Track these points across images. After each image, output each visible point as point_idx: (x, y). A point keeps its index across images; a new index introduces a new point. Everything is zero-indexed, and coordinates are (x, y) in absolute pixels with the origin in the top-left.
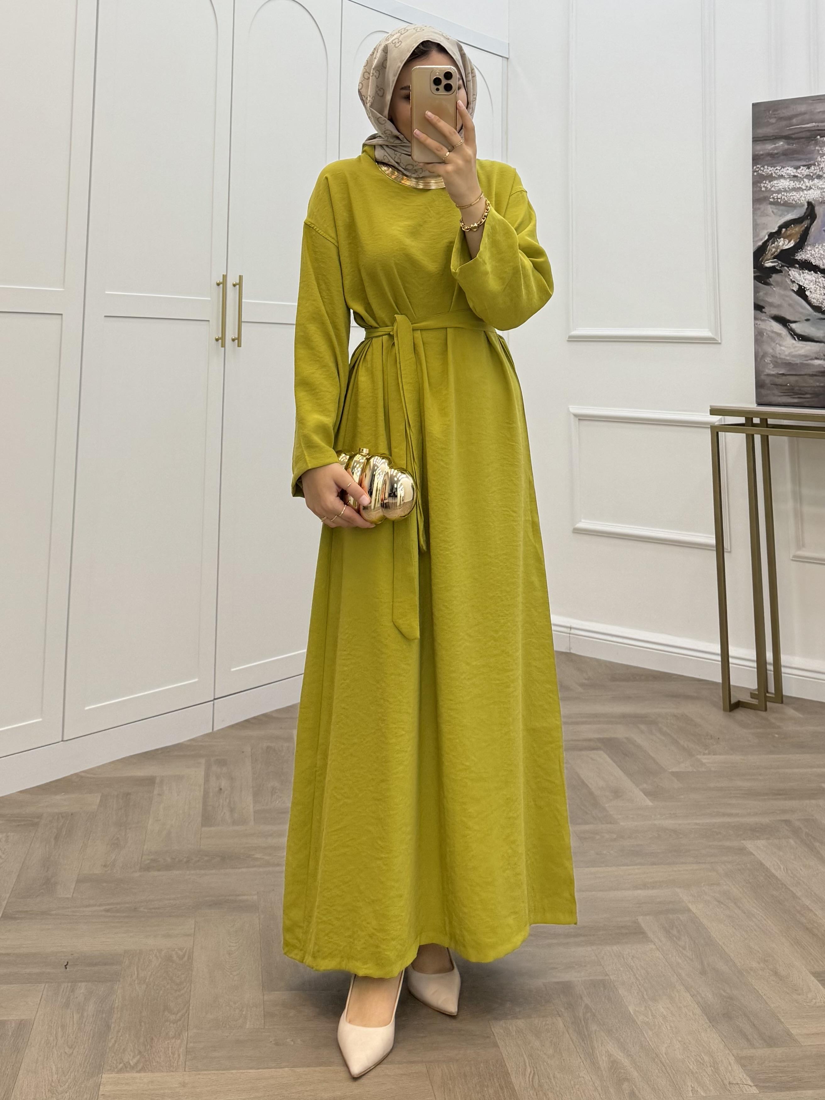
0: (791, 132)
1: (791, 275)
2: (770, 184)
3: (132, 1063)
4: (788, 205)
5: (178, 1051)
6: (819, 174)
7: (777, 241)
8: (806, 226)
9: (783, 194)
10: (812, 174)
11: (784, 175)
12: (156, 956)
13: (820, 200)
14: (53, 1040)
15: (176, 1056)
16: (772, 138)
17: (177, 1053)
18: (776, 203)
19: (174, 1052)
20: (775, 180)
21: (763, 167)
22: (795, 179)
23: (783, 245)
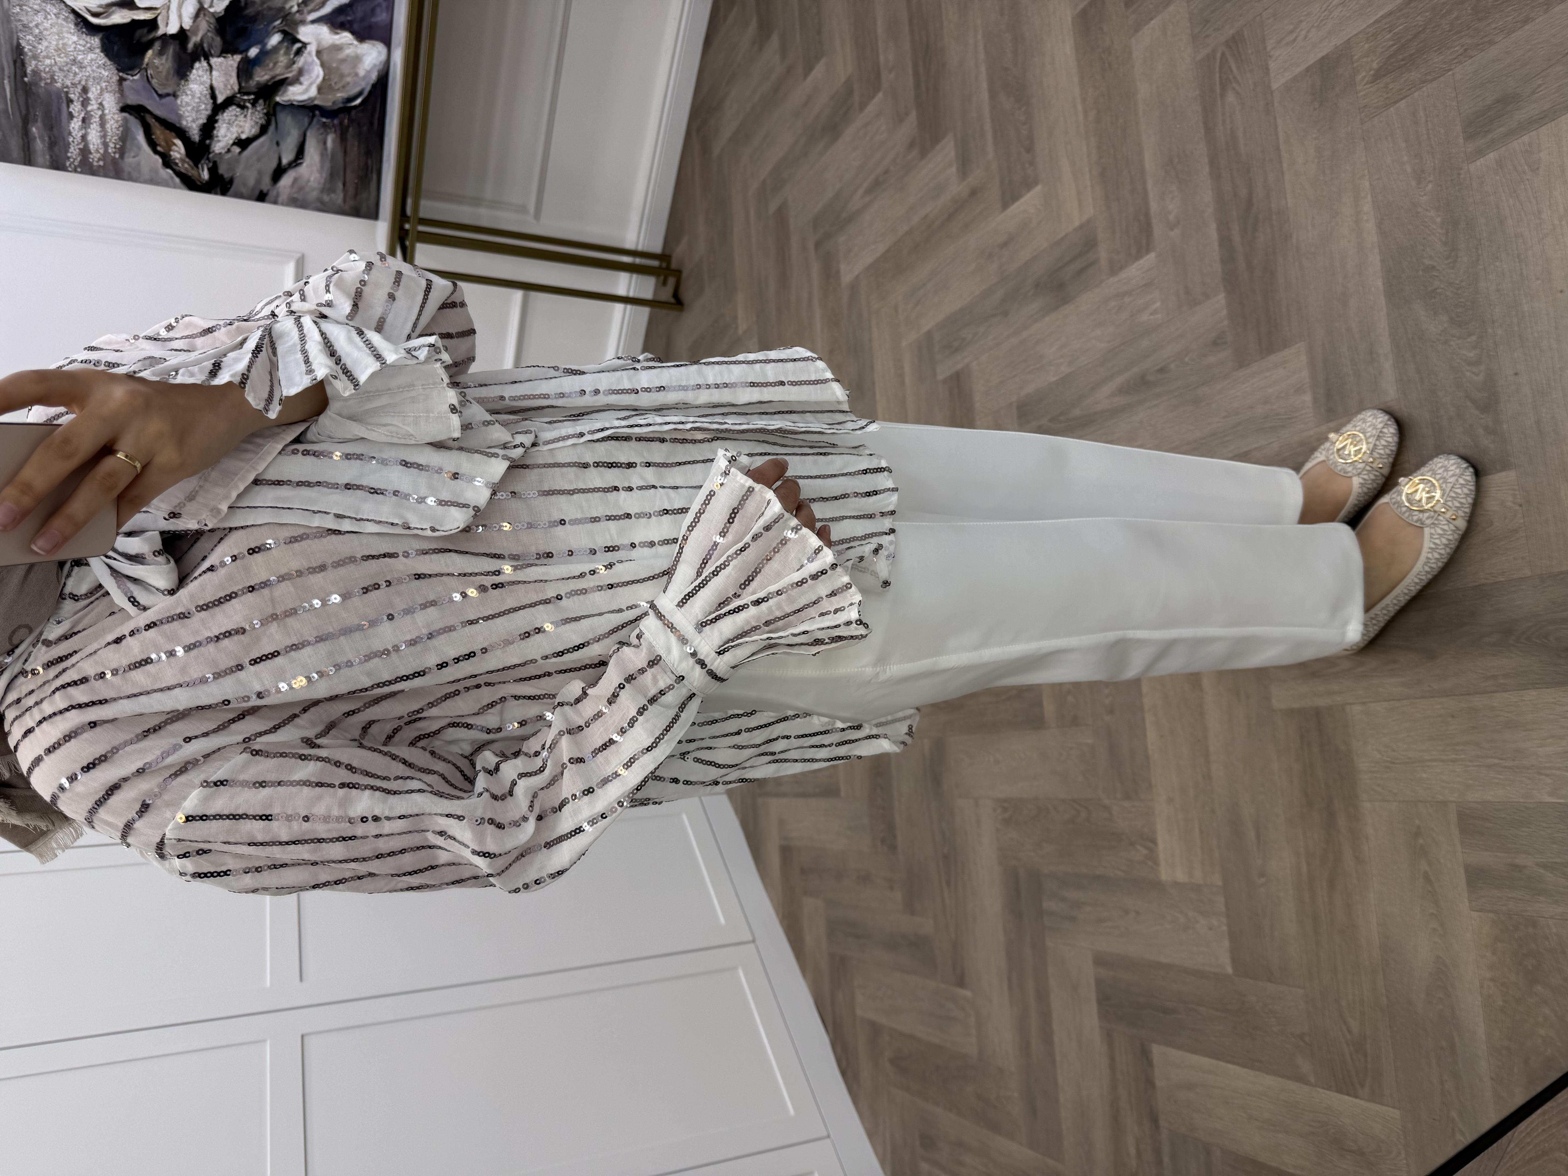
0: (18, 114)
1: (220, 151)
2: (95, 154)
4: (125, 137)
6: (81, 90)
7: (174, 159)
8: (154, 120)
9: (108, 140)
10: (81, 99)
11: (80, 134)
13: (117, 95)
16: (26, 140)
18: (122, 151)
20: (89, 147)
21: (69, 158)
22: (87, 121)
23: (179, 153)
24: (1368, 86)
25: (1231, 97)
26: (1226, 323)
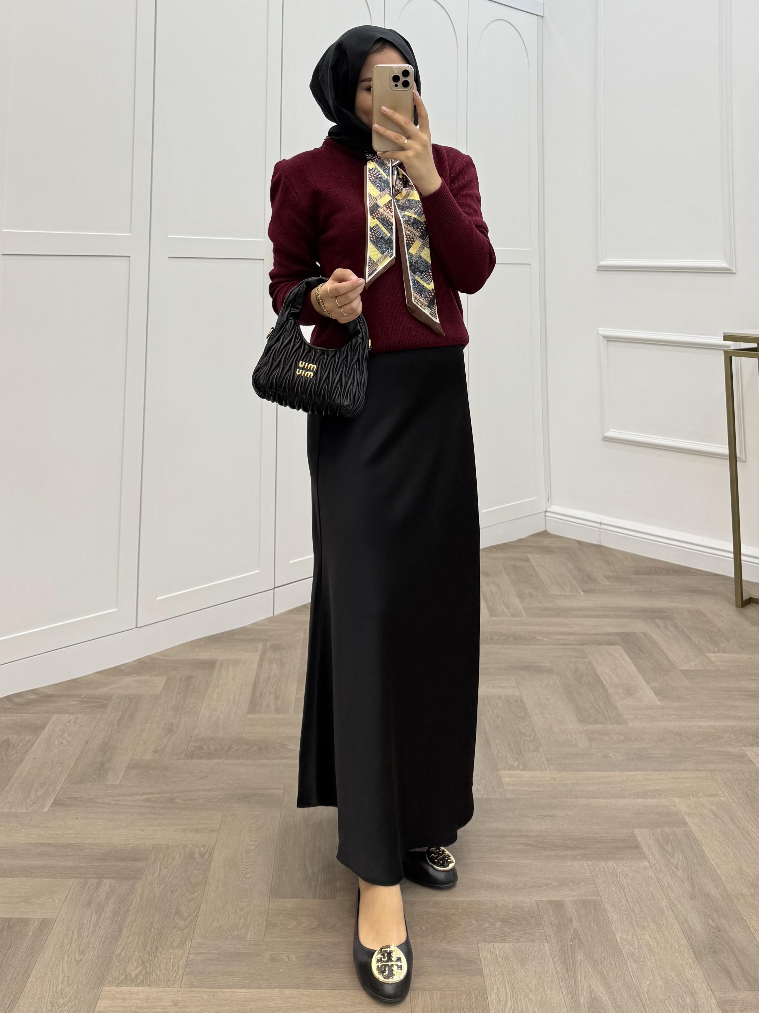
3: (133, 976)
5: (178, 964)
12: (180, 853)
14: (68, 944)
15: (175, 968)
17: (177, 965)
19: (175, 964)
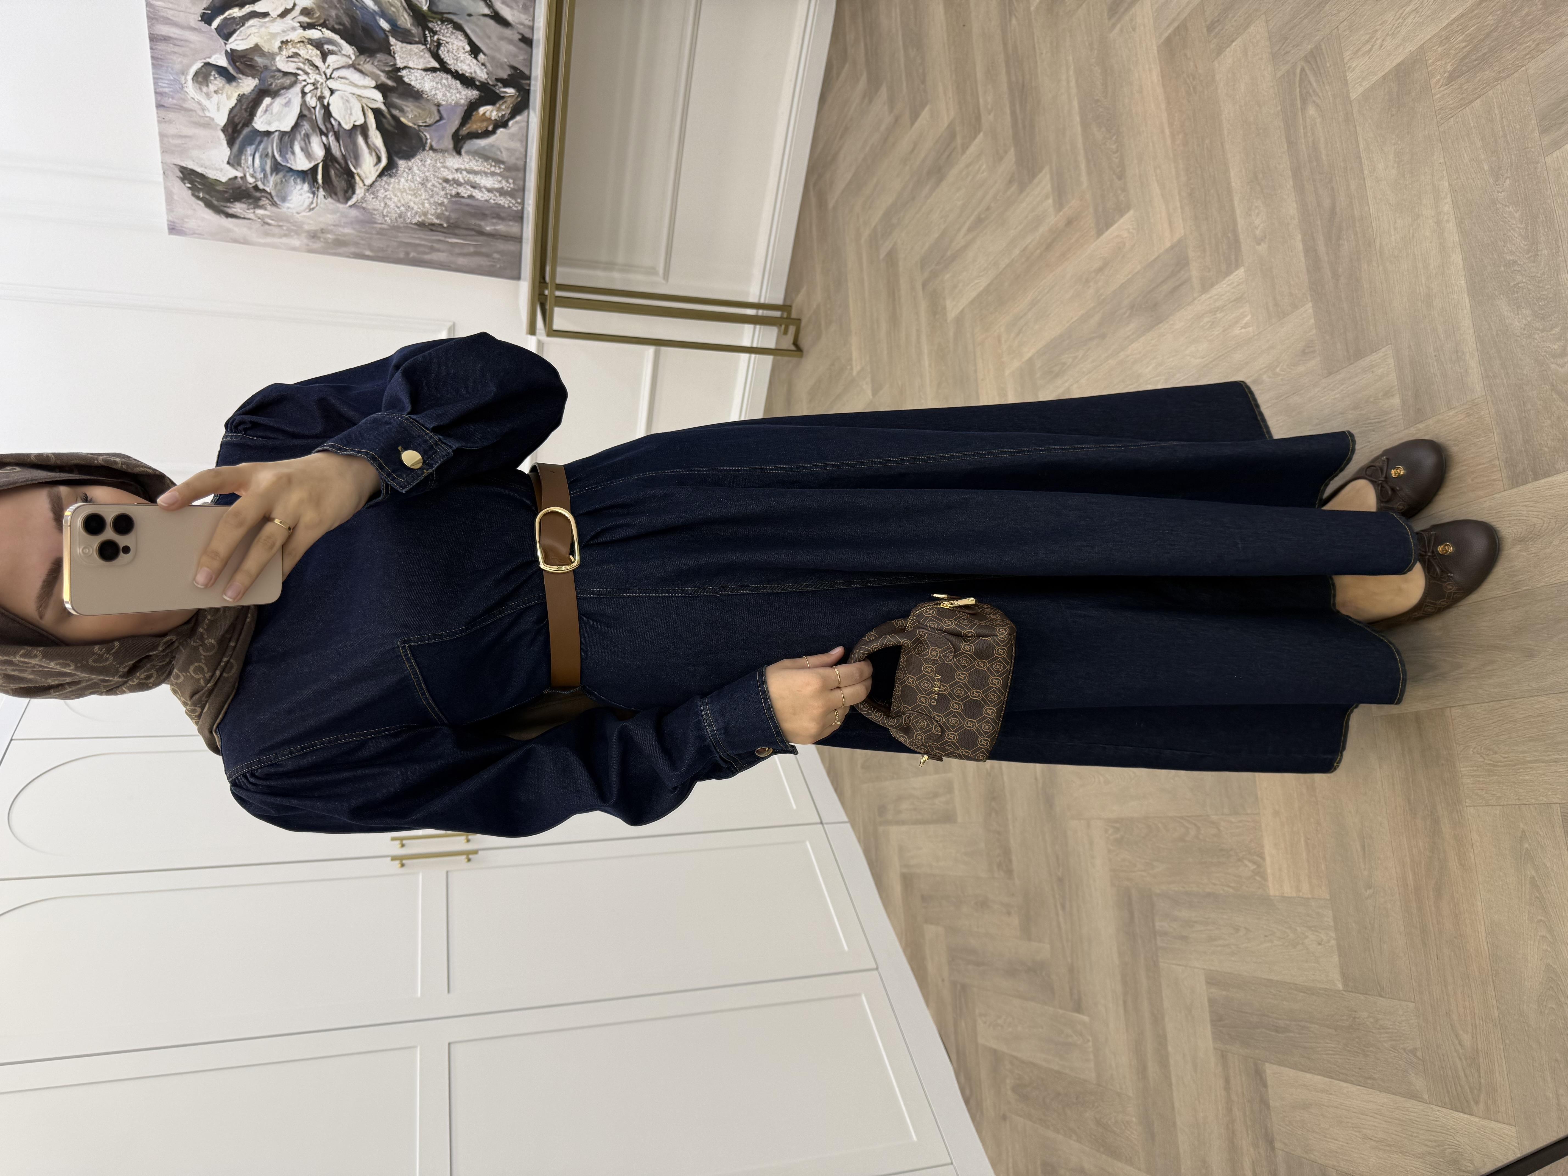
24: (1441, 89)
25: (1311, 111)
26: (1314, 331)
